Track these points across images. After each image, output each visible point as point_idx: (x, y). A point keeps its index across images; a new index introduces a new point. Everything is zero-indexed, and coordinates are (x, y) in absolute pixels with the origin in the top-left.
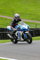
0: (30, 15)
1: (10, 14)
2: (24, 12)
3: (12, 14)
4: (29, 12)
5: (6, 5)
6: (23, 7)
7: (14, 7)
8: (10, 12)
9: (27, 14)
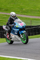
0: (38, 12)
1: (19, 12)
2: (32, 9)
3: (21, 11)
4: (38, 9)
5: (14, 3)
6: (31, 4)
7: (22, 4)
8: (19, 10)
9: (36, 11)
